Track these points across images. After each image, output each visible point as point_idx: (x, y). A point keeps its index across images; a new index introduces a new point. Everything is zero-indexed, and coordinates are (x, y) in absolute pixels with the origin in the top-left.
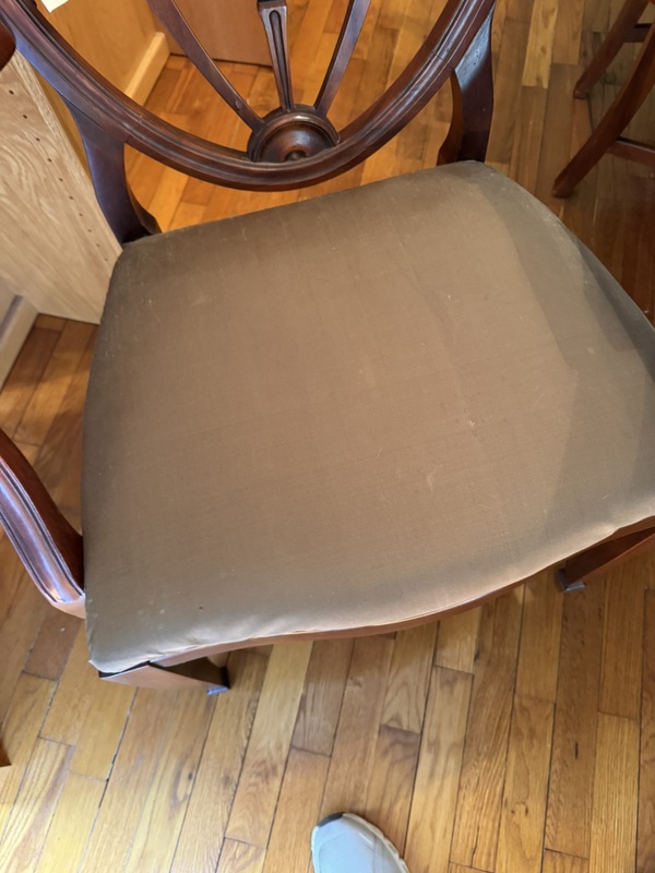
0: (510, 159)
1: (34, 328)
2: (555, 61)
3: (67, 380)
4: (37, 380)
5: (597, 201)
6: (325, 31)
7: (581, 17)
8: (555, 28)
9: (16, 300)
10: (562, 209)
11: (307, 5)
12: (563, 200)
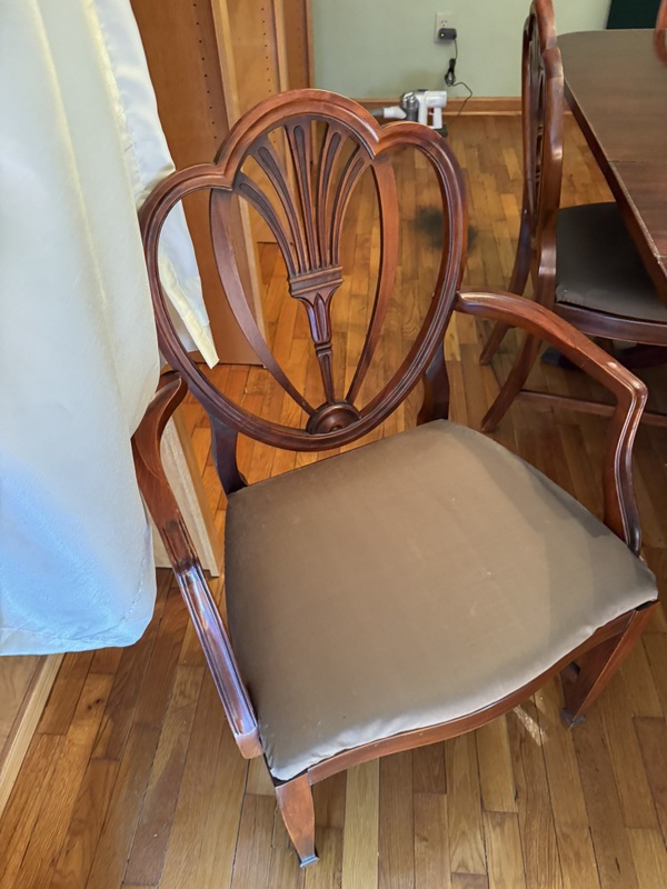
2: (461, 342)
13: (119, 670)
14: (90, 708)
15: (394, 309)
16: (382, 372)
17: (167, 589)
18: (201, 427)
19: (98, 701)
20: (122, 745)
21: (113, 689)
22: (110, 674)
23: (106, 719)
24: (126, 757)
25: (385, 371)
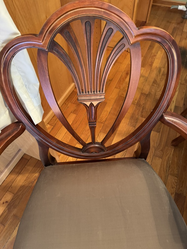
0: (160, 131)
1: (22, 158)
2: (176, 105)
3: (27, 175)
4: (19, 173)
5: (184, 148)
6: (115, 88)
7: (185, 93)
8: (177, 96)
9: (20, 150)
10: (173, 149)
11: (112, 80)
12: (174, 147)
13: (17, 193)
14: (3, 203)
15: (155, 85)
16: (142, 109)
17: (41, 170)
18: (73, 113)
19: (6, 202)
20: (7, 220)
21: (12, 199)
22: (13, 193)
23: (7, 209)
24: (7, 226)
25: (143, 109)
